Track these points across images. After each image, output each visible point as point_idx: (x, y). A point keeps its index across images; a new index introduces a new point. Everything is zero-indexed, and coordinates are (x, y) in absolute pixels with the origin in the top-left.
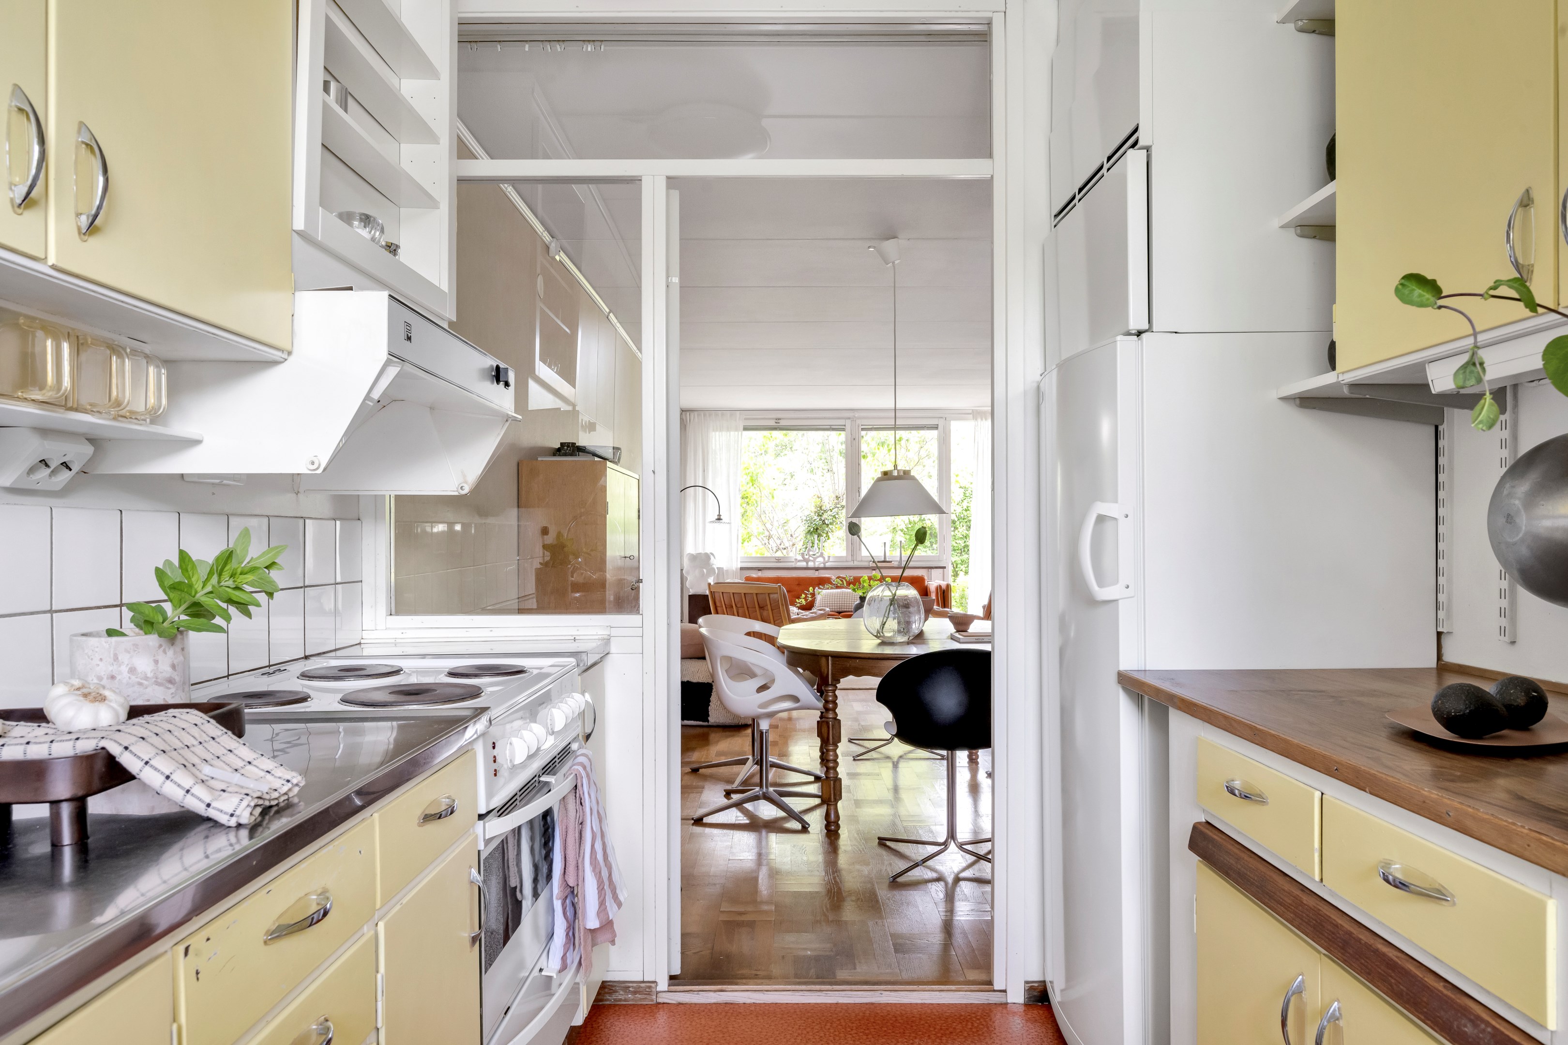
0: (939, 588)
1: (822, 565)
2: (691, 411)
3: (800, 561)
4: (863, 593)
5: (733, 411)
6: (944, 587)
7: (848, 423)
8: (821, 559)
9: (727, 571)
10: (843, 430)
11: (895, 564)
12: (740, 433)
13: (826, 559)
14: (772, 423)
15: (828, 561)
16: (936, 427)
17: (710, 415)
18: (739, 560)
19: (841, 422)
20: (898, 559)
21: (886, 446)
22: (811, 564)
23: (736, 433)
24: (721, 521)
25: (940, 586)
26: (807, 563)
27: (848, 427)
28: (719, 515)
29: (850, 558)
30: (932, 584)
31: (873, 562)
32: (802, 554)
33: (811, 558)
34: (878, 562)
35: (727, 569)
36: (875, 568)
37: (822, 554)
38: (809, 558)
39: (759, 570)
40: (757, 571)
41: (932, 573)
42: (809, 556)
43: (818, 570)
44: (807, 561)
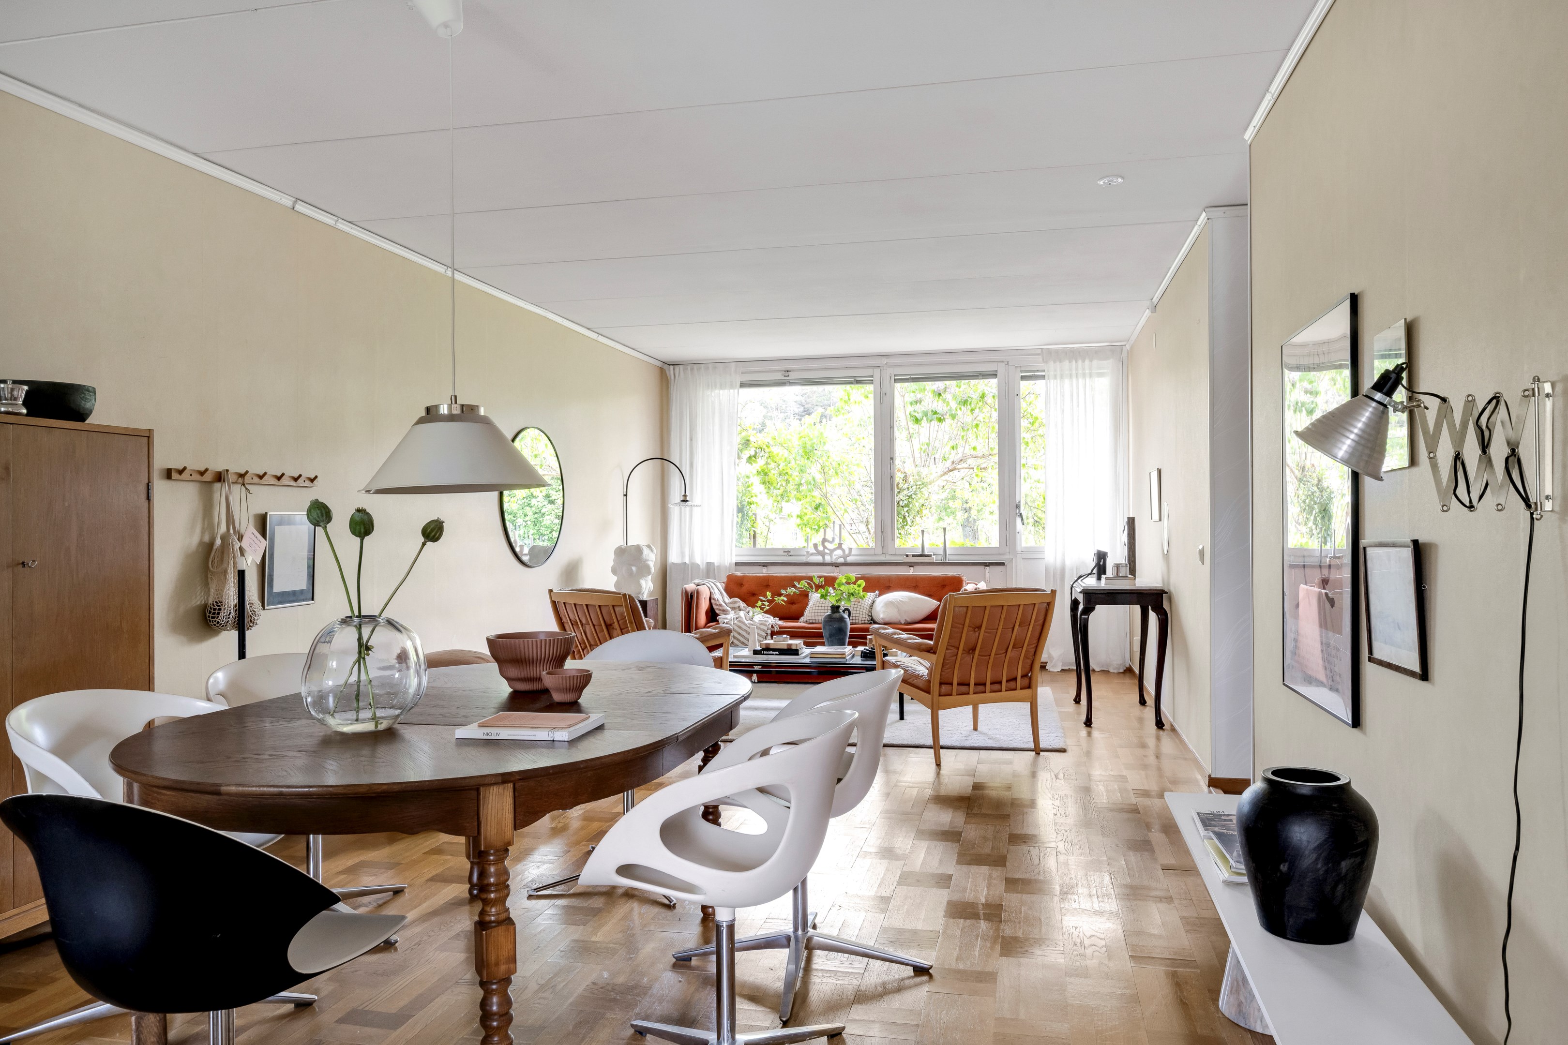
1: (841, 560)
2: (675, 364)
3: (812, 554)
4: (837, 601)
5: (726, 363)
7: (877, 373)
8: (839, 552)
9: (719, 567)
10: (871, 382)
11: (937, 558)
12: (736, 391)
13: (847, 552)
14: (779, 377)
15: (850, 554)
16: (994, 375)
17: (699, 369)
18: (734, 553)
19: (868, 372)
20: (942, 552)
22: (828, 559)
23: (732, 391)
24: (687, 503)
26: (823, 557)
27: (877, 379)
28: (684, 496)
29: (879, 551)
31: (907, 556)
32: (815, 546)
33: (827, 551)
34: (913, 556)
35: (718, 564)
36: (911, 565)
37: (840, 546)
38: (824, 550)
39: (763, 566)
40: (761, 567)
41: (987, 572)
42: (825, 547)
43: (838, 567)
44: (823, 554)
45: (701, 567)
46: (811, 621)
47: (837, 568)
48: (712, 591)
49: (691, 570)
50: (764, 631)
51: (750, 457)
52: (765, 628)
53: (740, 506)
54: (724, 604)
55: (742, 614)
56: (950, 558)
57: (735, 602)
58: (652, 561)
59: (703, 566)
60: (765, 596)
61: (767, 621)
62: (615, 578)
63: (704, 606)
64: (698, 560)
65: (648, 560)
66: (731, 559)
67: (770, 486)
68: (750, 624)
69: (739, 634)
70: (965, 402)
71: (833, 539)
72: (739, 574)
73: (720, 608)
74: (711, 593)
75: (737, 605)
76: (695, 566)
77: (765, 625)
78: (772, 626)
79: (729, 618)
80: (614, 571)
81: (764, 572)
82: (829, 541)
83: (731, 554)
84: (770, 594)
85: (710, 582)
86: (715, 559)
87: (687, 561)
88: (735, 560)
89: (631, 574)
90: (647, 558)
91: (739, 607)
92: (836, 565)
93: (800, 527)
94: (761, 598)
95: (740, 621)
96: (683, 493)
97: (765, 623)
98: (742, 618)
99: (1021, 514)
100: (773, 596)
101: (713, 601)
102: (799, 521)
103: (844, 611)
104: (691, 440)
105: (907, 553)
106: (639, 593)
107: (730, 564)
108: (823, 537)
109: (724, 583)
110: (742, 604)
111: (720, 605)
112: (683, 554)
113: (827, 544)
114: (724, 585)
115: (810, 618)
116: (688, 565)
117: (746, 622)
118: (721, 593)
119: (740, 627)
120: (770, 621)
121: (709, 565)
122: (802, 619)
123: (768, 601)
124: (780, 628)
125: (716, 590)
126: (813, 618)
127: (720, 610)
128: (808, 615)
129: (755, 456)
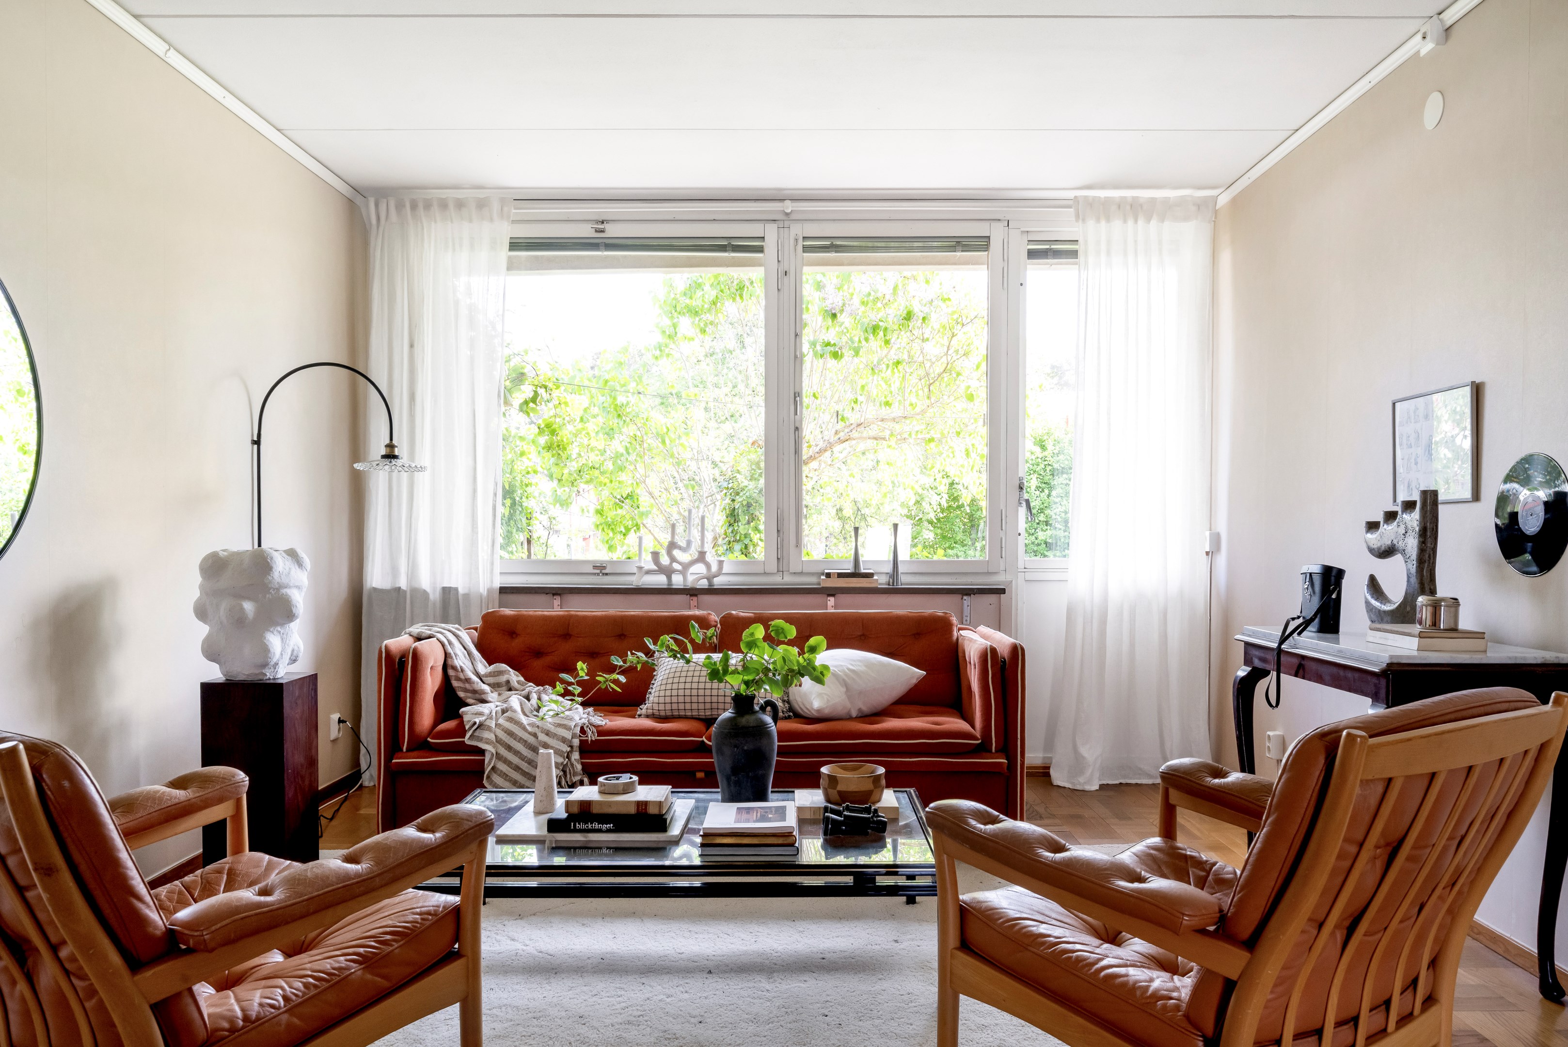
0: (990, 656)
1: (704, 584)
3: (649, 572)
4: (747, 683)
6: (1004, 651)
7: (771, 233)
8: (700, 568)
9: (467, 596)
11: (881, 581)
13: (714, 568)
14: (586, 231)
16: (984, 246)
18: (497, 570)
19: (755, 230)
20: (889, 568)
21: (881, 334)
22: (678, 581)
24: (394, 461)
25: (993, 650)
26: (669, 578)
27: (770, 244)
28: (391, 446)
29: (772, 567)
30: (971, 640)
31: (828, 575)
32: (655, 555)
33: (676, 566)
34: (840, 575)
35: (466, 591)
36: (831, 592)
37: (701, 557)
38: (671, 563)
39: (554, 595)
40: (549, 597)
41: (965, 606)
42: (673, 559)
43: (696, 595)
44: (668, 572)
45: (431, 597)
46: (662, 713)
47: (695, 599)
48: (449, 650)
49: (412, 603)
50: (564, 740)
51: (526, 402)
52: (568, 735)
53: (507, 488)
54: (475, 678)
55: (515, 701)
56: (905, 580)
57: (501, 673)
58: (298, 587)
59: (435, 596)
60: (572, 670)
61: (571, 719)
62: (203, 630)
63: (431, 683)
64: (425, 582)
65: (287, 586)
66: (492, 582)
67: (560, 452)
68: (532, 725)
69: (509, 748)
70: (875, 329)
71: (689, 543)
72: (508, 611)
73: (467, 686)
74: (447, 655)
75: (503, 679)
76: (420, 595)
77: (567, 728)
78: (582, 728)
79: (487, 711)
80: (201, 613)
81: (555, 609)
82: (680, 548)
83: (492, 570)
84: (584, 666)
85: (444, 632)
86: (458, 581)
87: (403, 584)
88: (498, 582)
89: (239, 620)
90: (285, 580)
91: (508, 682)
92: (692, 592)
93: (600, 528)
94: (564, 676)
95: (511, 720)
96: (387, 441)
97: (565, 722)
98: (515, 711)
99: (1027, 501)
100: (591, 672)
101: (451, 672)
102: (598, 519)
103: (763, 708)
104: (412, 346)
105: (827, 571)
106: (265, 665)
107: (490, 591)
108: (670, 539)
109: (476, 629)
110: (514, 677)
111: (468, 680)
112: (394, 571)
113: (676, 553)
114: (476, 634)
115: (662, 707)
116: (405, 592)
117: (524, 720)
118: (470, 654)
119: (510, 734)
120: (577, 718)
121: (448, 592)
122: (644, 709)
123: (579, 683)
124: (600, 733)
125: (458, 649)
126: (668, 707)
127: (466, 690)
128: (656, 700)
129: (534, 400)
